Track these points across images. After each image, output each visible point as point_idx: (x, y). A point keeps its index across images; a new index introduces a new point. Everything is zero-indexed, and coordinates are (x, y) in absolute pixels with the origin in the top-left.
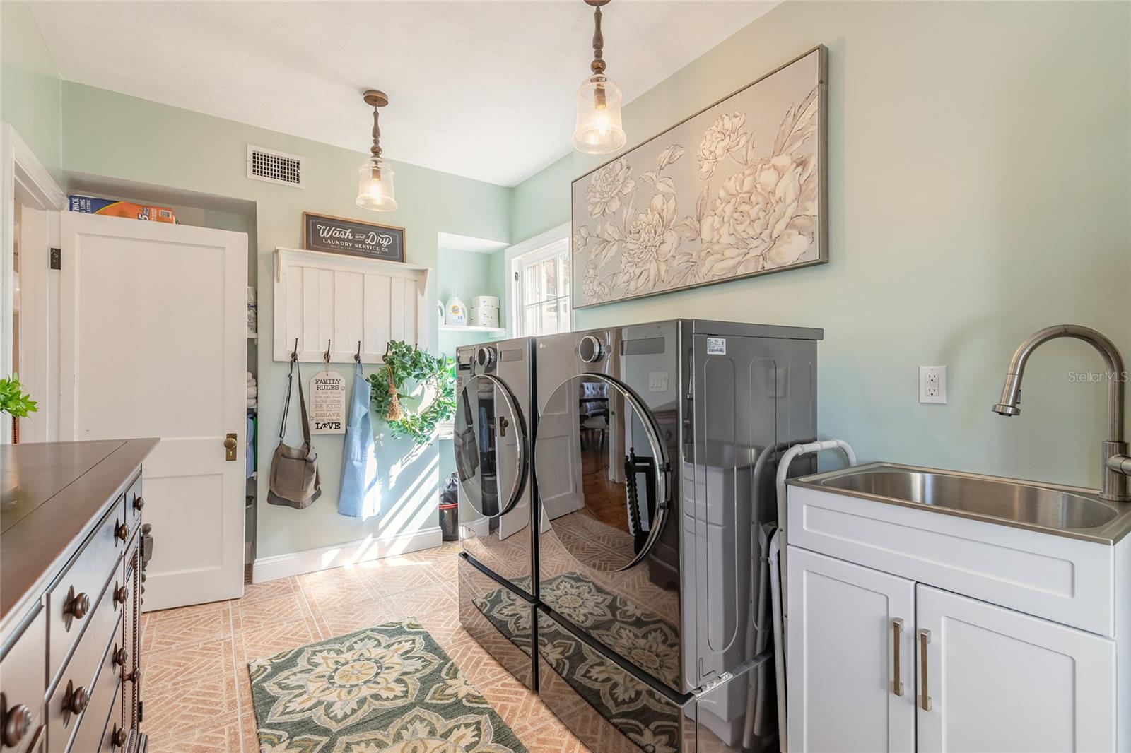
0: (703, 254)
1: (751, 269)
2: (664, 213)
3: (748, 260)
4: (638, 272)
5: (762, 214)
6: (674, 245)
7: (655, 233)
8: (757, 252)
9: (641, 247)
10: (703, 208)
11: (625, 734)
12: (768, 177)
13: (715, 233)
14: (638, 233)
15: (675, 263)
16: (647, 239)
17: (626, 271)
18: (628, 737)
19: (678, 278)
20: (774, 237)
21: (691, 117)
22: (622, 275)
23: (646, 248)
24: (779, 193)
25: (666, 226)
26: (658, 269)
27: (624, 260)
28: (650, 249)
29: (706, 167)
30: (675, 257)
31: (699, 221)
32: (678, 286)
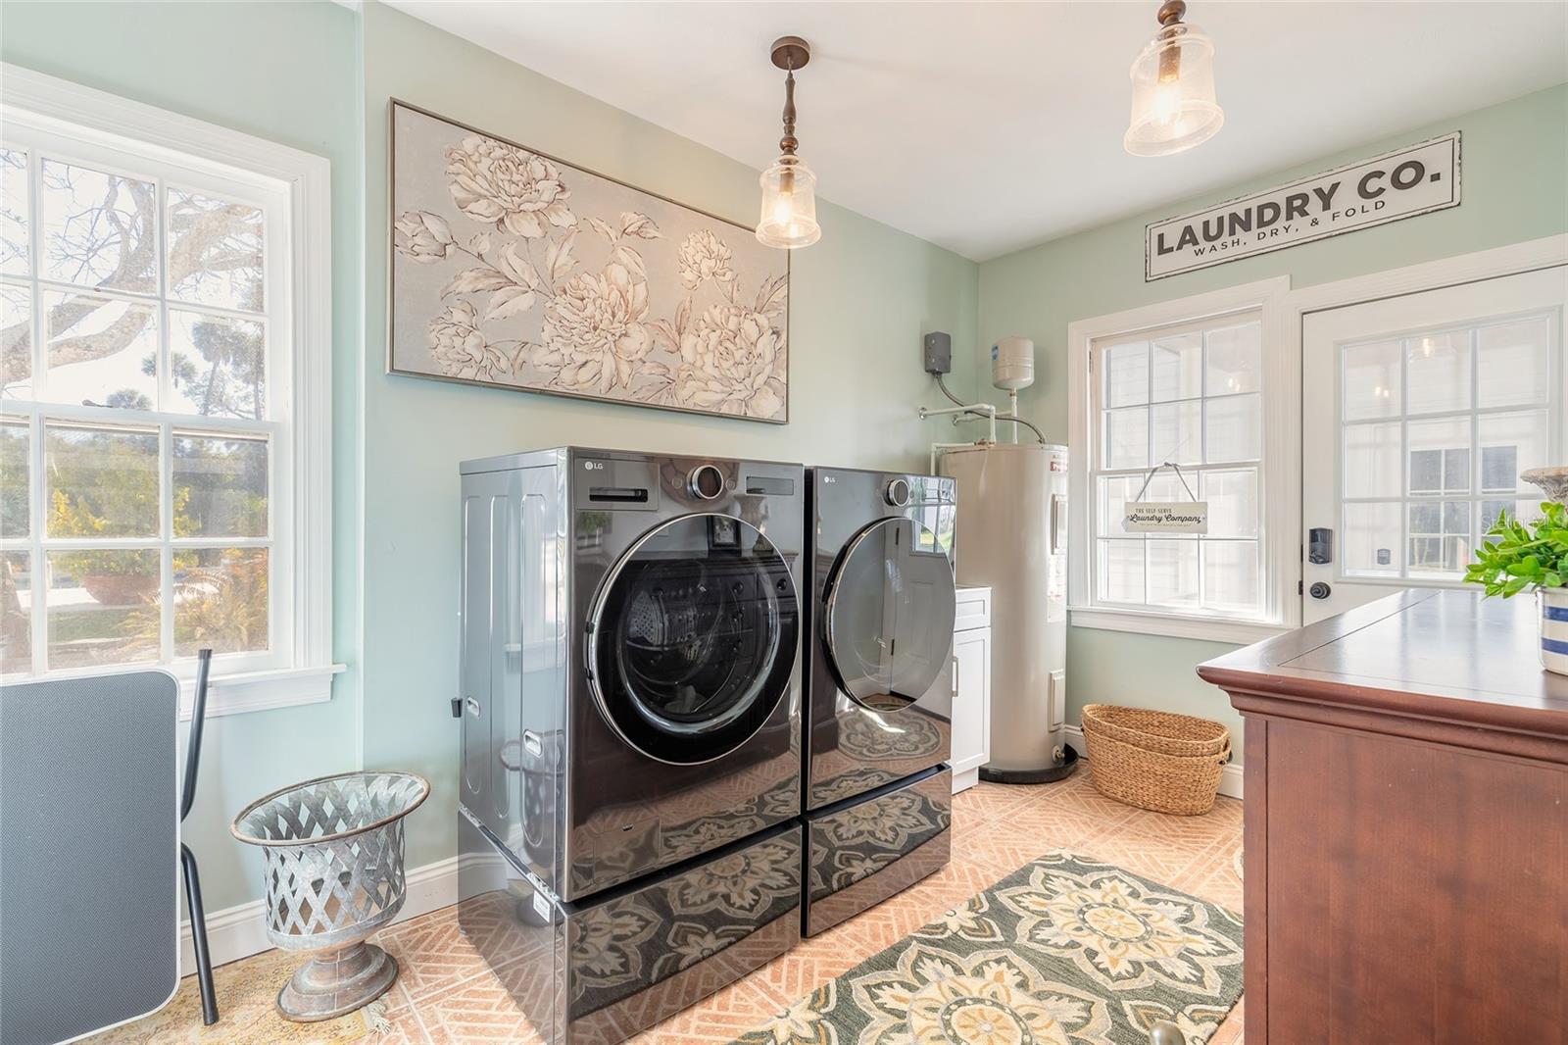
0: (684, 375)
1: (734, 411)
2: (629, 296)
3: (731, 400)
4: (580, 358)
5: (745, 361)
6: (644, 345)
7: (614, 316)
8: (741, 396)
9: (586, 324)
10: (684, 320)
11: (852, 884)
12: (750, 328)
13: (698, 357)
14: (582, 299)
15: (645, 370)
16: (598, 318)
17: (552, 347)
18: (857, 882)
19: (648, 390)
20: (755, 387)
21: (671, 201)
22: (543, 351)
23: (595, 328)
24: (759, 349)
25: (632, 315)
26: (617, 369)
27: (548, 328)
28: (603, 334)
29: (689, 275)
30: (644, 362)
31: (680, 334)
32: (649, 402)
